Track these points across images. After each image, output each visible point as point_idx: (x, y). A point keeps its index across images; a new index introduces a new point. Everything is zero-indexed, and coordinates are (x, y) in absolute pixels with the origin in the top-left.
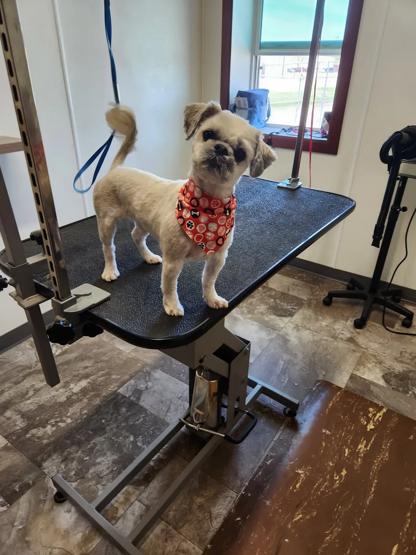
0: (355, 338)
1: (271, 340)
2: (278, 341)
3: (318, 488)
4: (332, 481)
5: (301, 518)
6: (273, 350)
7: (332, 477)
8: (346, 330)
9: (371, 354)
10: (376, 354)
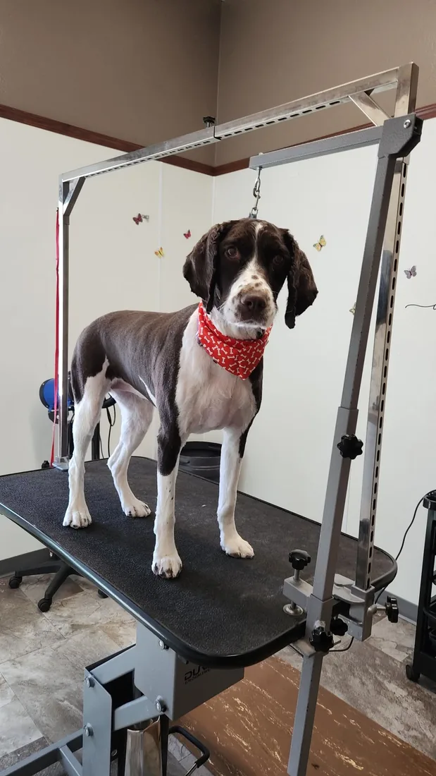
0: (75, 623)
1: (15, 698)
2: (25, 691)
3: (250, 728)
4: (244, 713)
5: (279, 753)
6: (37, 704)
7: (240, 711)
8: (58, 623)
9: (107, 623)
10: (109, 620)
